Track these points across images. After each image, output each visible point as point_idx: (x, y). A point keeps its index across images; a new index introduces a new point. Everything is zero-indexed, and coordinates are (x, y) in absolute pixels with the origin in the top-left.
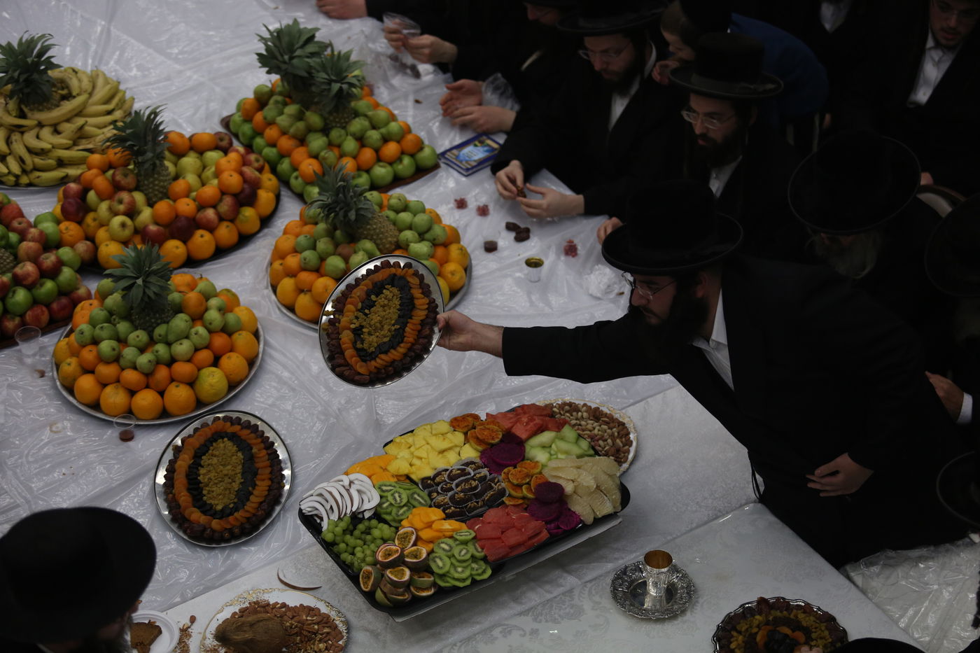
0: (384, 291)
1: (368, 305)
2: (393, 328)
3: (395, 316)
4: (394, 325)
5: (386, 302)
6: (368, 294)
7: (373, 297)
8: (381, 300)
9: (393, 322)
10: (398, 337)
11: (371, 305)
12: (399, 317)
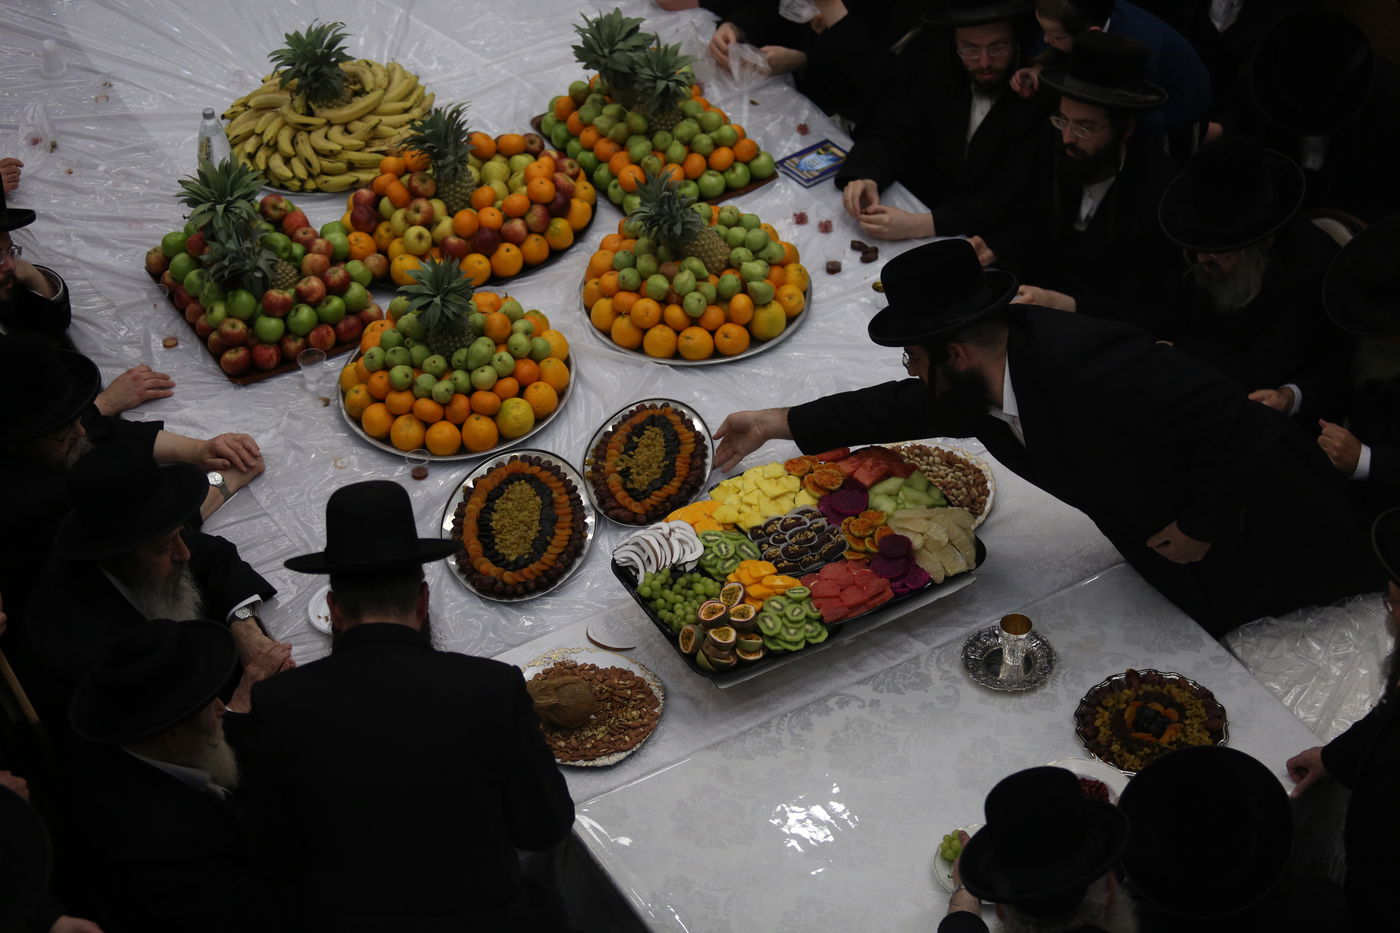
0: (645, 432)
1: (630, 447)
2: (662, 465)
3: (663, 454)
4: (662, 462)
5: (650, 441)
6: (629, 438)
7: (635, 439)
8: (644, 440)
9: (661, 459)
10: (668, 474)
11: (635, 447)
12: (666, 454)
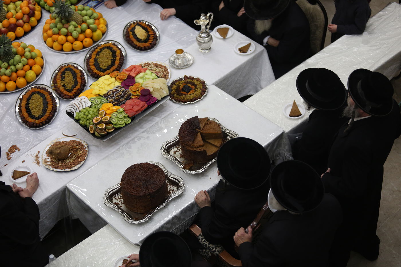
0: (66, 73)
1: (63, 78)
2: (74, 81)
5: (68, 75)
6: (62, 76)
7: (63, 76)
8: (66, 76)
9: (73, 79)
10: (76, 83)
11: (64, 78)
12: (74, 77)
